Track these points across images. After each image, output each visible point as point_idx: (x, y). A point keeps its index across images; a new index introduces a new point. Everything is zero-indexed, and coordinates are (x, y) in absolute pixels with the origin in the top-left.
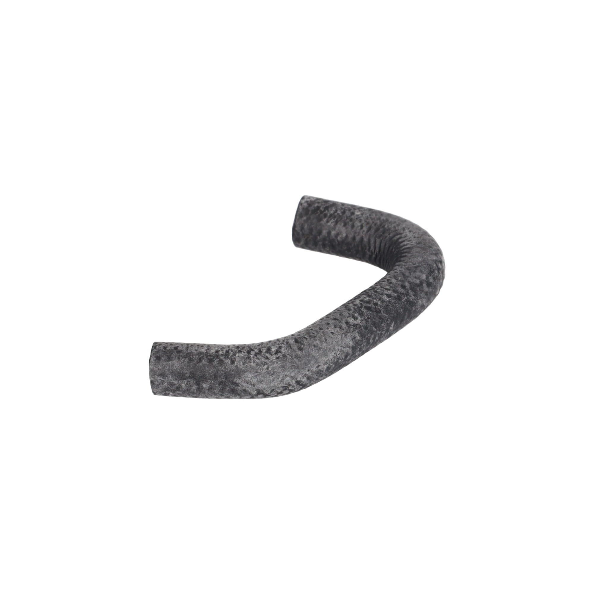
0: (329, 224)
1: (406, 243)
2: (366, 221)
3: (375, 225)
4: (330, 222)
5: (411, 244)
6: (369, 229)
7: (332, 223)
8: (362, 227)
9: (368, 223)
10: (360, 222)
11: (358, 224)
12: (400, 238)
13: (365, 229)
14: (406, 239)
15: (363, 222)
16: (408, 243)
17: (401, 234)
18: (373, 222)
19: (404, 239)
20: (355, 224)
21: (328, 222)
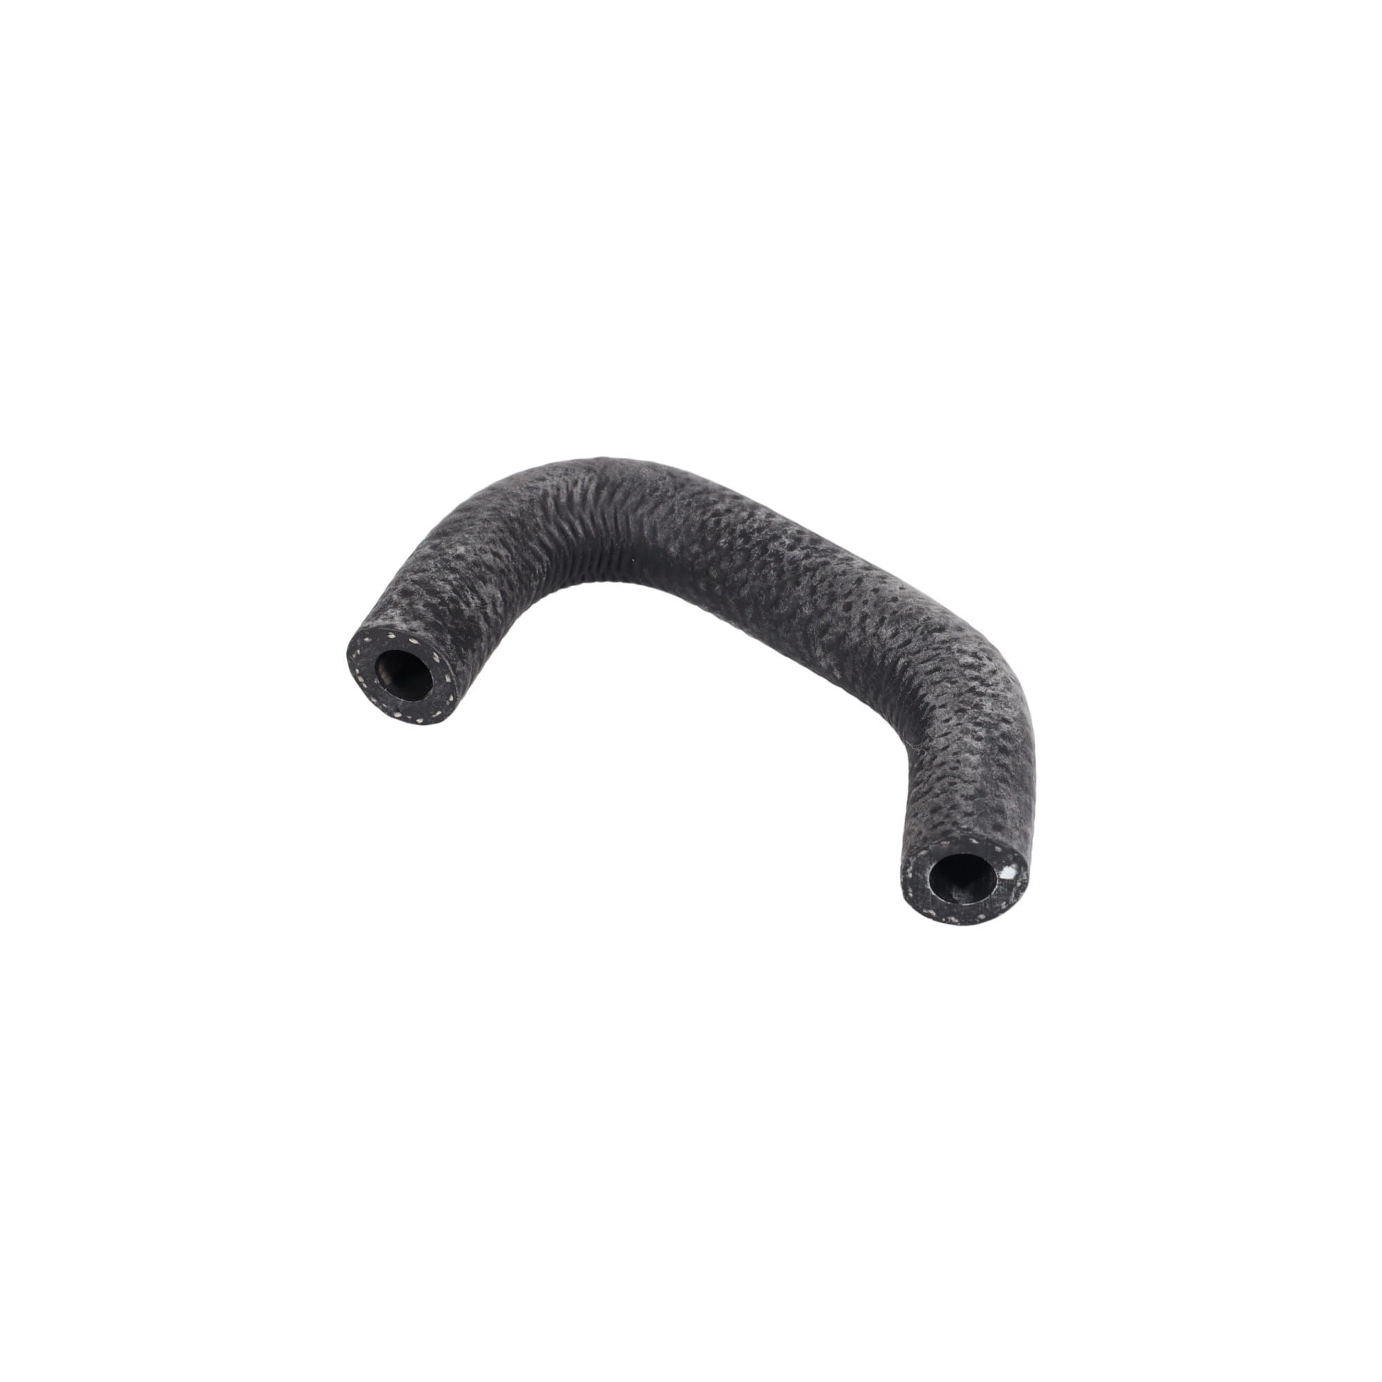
0: (473, 605)
1: (577, 491)
2: (487, 543)
3: (501, 531)
4: (471, 600)
5: (586, 480)
6: (505, 545)
7: (473, 599)
8: (496, 554)
9: (493, 541)
10: (486, 552)
11: (488, 558)
12: (556, 498)
13: (503, 552)
14: (567, 488)
15: (487, 547)
16: (582, 486)
17: (546, 494)
18: (494, 532)
19: (564, 491)
20: (488, 563)
21: (468, 604)
